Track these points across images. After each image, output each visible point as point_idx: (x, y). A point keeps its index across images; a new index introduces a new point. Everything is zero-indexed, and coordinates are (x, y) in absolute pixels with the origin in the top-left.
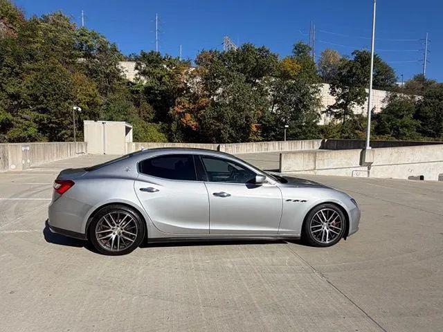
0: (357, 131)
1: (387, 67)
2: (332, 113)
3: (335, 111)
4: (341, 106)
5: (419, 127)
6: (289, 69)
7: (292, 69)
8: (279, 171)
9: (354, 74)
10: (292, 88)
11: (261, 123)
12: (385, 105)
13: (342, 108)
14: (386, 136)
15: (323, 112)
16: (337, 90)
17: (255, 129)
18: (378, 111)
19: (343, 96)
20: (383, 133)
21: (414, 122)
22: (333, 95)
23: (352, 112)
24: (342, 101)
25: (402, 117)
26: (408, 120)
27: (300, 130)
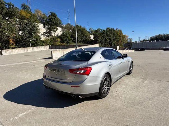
0: (55, 42)
1: (59, 19)
2: (45, 35)
3: (46, 34)
4: (48, 32)
5: (72, 40)
6: (25, 15)
7: (27, 16)
8: (51, 58)
9: (52, 21)
10: (28, 24)
11: (15, 39)
12: (61, 33)
13: (48, 34)
14: (65, 43)
15: (42, 35)
16: (46, 26)
17: (12, 42)
18: (59, 35)
19: (48, 29)
20: (63, 42)
21: (71, 39)
22: (44, 28)
23: (52, 35)
24: (48, 31)
25: (67, 37)
26: (69, 38)
27: (35, 42)
